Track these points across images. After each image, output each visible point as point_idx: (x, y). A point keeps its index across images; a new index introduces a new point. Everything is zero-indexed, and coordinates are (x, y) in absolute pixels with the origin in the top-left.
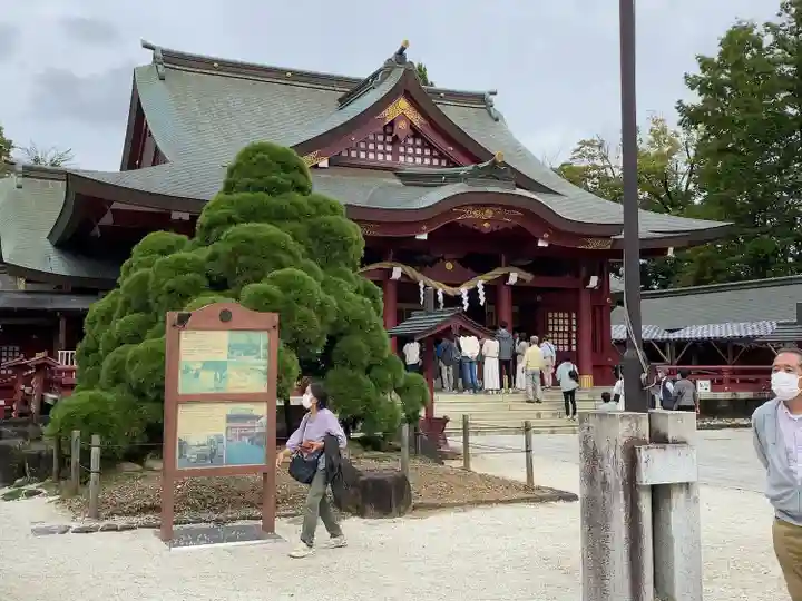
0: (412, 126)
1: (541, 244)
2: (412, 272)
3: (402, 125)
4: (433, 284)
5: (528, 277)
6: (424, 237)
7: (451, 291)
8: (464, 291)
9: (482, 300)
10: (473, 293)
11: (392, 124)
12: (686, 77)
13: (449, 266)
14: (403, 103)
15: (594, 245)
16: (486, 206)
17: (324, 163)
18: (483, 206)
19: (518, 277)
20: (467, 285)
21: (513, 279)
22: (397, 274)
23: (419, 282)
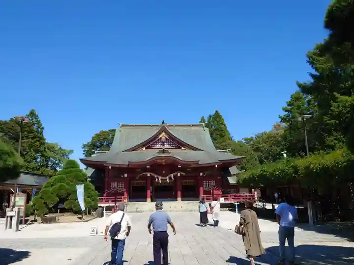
0: (166, 138)
1: (179, 166)
2: (153, 174)
5: (184, 174)
6: (149, 167)
7: (164, 178)
8: (167, 178)
9: (172, 179)
10: (170, 178)
11: (161, 138)
13: (164, 172)
14: (163, 134)
15: (193, 166)
17: (144, 149)
18: (162, 159)
19: (180, 174)
20: (169, 176)
21: (179, 175)
22: (149, 175)
23: (155, 176)
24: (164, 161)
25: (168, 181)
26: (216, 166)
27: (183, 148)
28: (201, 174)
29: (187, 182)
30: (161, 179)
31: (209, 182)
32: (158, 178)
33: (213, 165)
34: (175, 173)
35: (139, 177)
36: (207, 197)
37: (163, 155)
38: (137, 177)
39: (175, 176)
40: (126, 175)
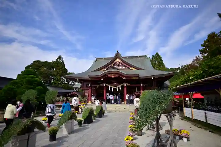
0: (119, 62)
1: (124, 79)
2: (108, 85)
3: (118, 62)
4: (111, 86)
6: (103, 79)
7: (115, 88)
9: (120, 89)
10: (119, 88)
11: (116, 62)
12: (201, 45)
13: (115, 83)
14: (118, 59)
15: (134, 78)
16: (112, 74)
17: (105, 70)
20: (118, 86)
21: (125, 85)
22: (104, 85)
23: (109, 87)
24: (113, 75)
25: (117, 91)
26: (153, 78)
27: (130, 69)
28: (142, 85)
30: (113, 89)
32: (111, 88)
33: (150, 77)
34: (122, 84)
37: (113, 70)
38: (97, 87)
39: (123, 87)
40: (90, 85)
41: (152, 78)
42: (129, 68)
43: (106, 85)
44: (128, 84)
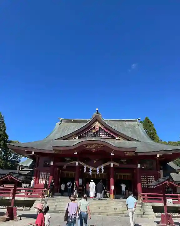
0: (100, 128)
1: (112, 154)
2: (82, 163)
3: (97, 127)
4: (89, 167)
5: (117, 164)
6: (76, 153)
7: (95, 169)
8: (98, 169)
9: (103, 171)
10: (100, 170)
13: (95, 162)
14: (97, 123)
15: (129, 154)
17: (77, 138)
18: (92, 144)
19: (114, 165)
20: (99, 167)
21: (112, 165)
22: (77, 164)
23: (84, 166)
24: (94, 146)
25: (98, 172)
26: (158, 156)
27: (116, 138)
28: (139, 166)
29: (121, 176)
30: (92, 170)
31: (147, 178)
33: (154, 154)
34: (107, 164)
35: (67, 167)
36: (148, 196)
37: (94, 139)
38: (65, 167)
39: (107, 168)
40: (52, 163)
41: (156, 155)
42: (114, 138)
43: (79, 164)
44: (116, 164)
